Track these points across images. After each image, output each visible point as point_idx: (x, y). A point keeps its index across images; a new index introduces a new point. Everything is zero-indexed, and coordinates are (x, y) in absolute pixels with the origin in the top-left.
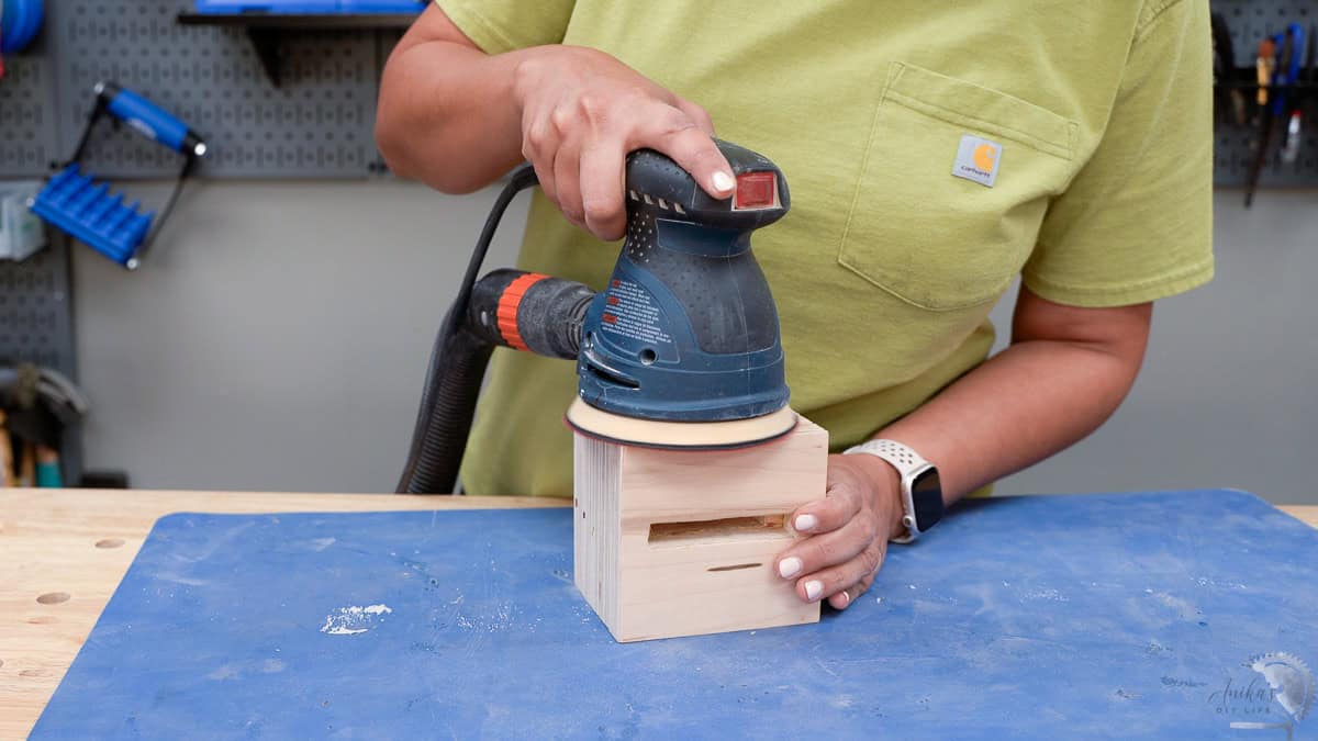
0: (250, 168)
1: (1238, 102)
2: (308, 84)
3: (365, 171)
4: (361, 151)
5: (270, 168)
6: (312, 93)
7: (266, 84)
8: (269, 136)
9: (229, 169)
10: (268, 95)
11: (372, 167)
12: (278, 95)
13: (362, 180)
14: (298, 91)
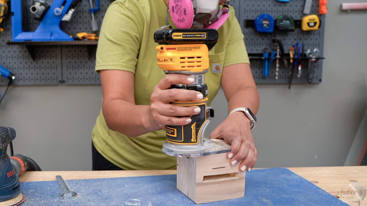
0: (27, 82)
1: (286, 62)
2: (43, 60)
3: (58, 83)
4: (57, 78)
5: (32, 82)
6: (44, 62)
7: (31, 60)
8: (32, 74)
9: (21, 83)
10: (32, 63)
11: (60, 82)
12: (34, 63)
13: (57, 85)
14: (40, 62)
